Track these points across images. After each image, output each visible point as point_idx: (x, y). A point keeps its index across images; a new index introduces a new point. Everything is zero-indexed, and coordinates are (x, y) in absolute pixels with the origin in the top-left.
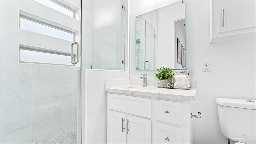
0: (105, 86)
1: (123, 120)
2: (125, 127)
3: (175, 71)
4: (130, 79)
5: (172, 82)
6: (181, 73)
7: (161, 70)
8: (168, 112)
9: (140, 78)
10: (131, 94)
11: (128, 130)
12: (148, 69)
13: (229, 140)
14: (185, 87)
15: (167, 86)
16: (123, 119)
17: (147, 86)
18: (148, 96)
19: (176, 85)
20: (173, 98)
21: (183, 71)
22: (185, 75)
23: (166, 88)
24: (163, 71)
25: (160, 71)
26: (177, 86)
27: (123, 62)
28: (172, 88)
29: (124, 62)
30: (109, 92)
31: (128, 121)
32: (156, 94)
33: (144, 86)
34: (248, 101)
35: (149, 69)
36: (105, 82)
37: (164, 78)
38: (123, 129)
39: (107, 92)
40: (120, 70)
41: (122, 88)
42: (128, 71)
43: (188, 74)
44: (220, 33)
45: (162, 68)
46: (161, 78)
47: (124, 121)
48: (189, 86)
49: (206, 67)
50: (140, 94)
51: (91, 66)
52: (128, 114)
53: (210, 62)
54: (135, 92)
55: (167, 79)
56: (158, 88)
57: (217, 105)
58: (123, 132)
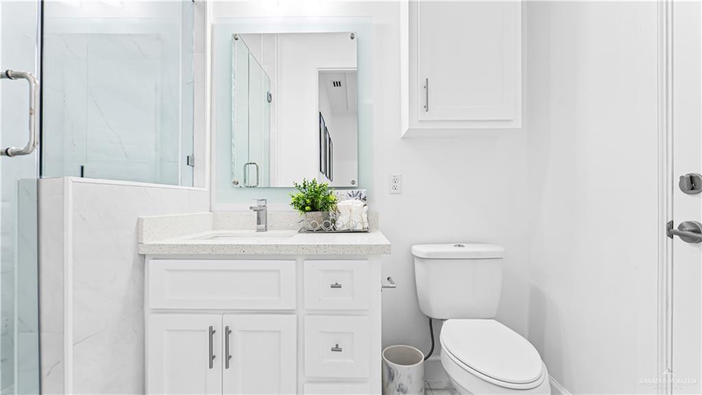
0: (138, 238)
1: (212, 332)
2: (219, 350)
3: (337, 191)
4: (211, 211)
5: (331, 218)
6: (350, 196)
7: (304, 188)
8: (337, 286)
9: (251, 208)
10: (238, 253)
11: (228, 357)
12: (255, 184)
13: (431, 320)
14: (359, 228)
15: (322, 225)
16: (211, 328)
17: (266, 230)
18: (288, 253)
19: (342, 224)
20: (349, 253)
21: (354, 191)
22: (358, 201)
23: (320, 231)
24: (311, 191)
25: (303, 190)
26: (343, 226)
27: (189, 161)
28: (335, 231)
29: (193, 160)
30: (151, 255)
31: (228, 332)
32: (311, 246)
33: (258, 230)
34: (455, 246)
35: (258, 184)
36: (138, 222)
37: (314, 209)
38: (212, 357)
39: (144, 256)
40: (178, 185)
41: (194, 239)
42: (207, 189)
43: (365, 199)
44: (421, 121)
45: (306, 184)
46: (307, 208)
47: (214, 335)
48: (366, 225)
49: (394, 184)
50: (266, 252)
51: (82, 168)
52: (225, 312)
53: (401, 175)
54: (250, 246)
55: (321, 209)
56: (299, 232)
57: (413, 258)
58: (211, 366)
